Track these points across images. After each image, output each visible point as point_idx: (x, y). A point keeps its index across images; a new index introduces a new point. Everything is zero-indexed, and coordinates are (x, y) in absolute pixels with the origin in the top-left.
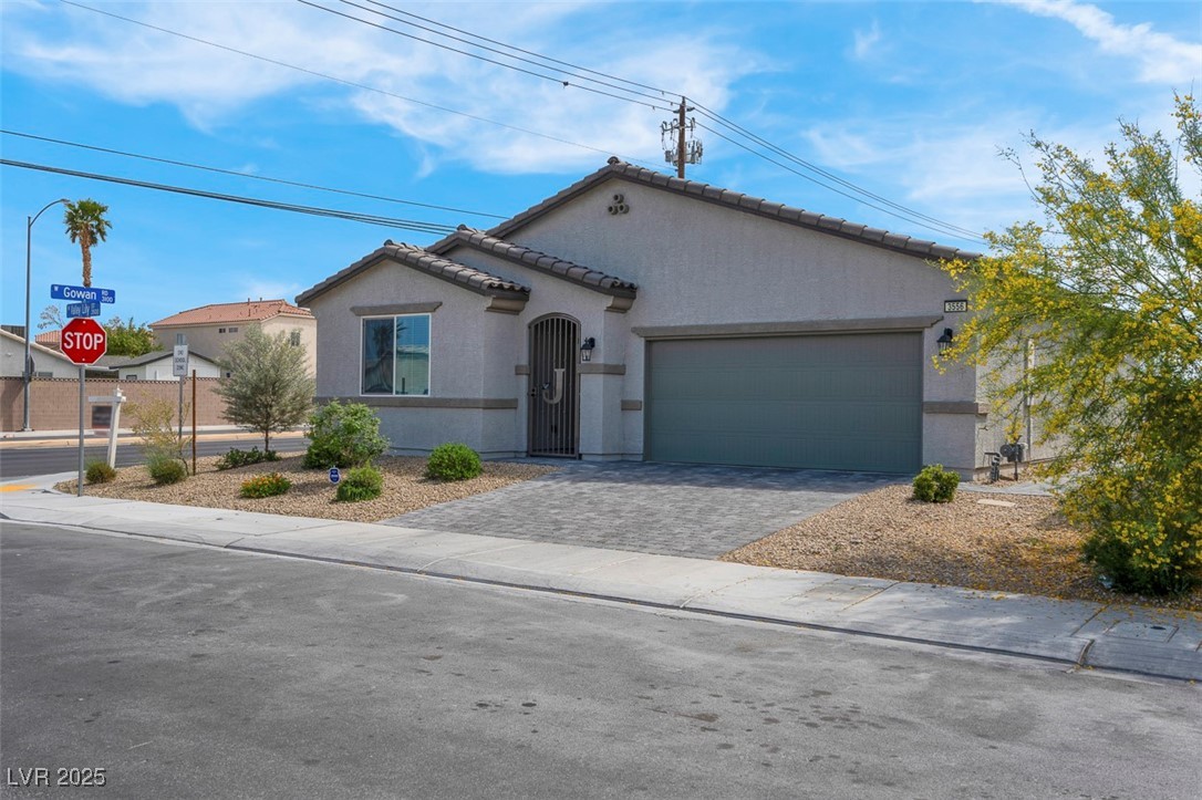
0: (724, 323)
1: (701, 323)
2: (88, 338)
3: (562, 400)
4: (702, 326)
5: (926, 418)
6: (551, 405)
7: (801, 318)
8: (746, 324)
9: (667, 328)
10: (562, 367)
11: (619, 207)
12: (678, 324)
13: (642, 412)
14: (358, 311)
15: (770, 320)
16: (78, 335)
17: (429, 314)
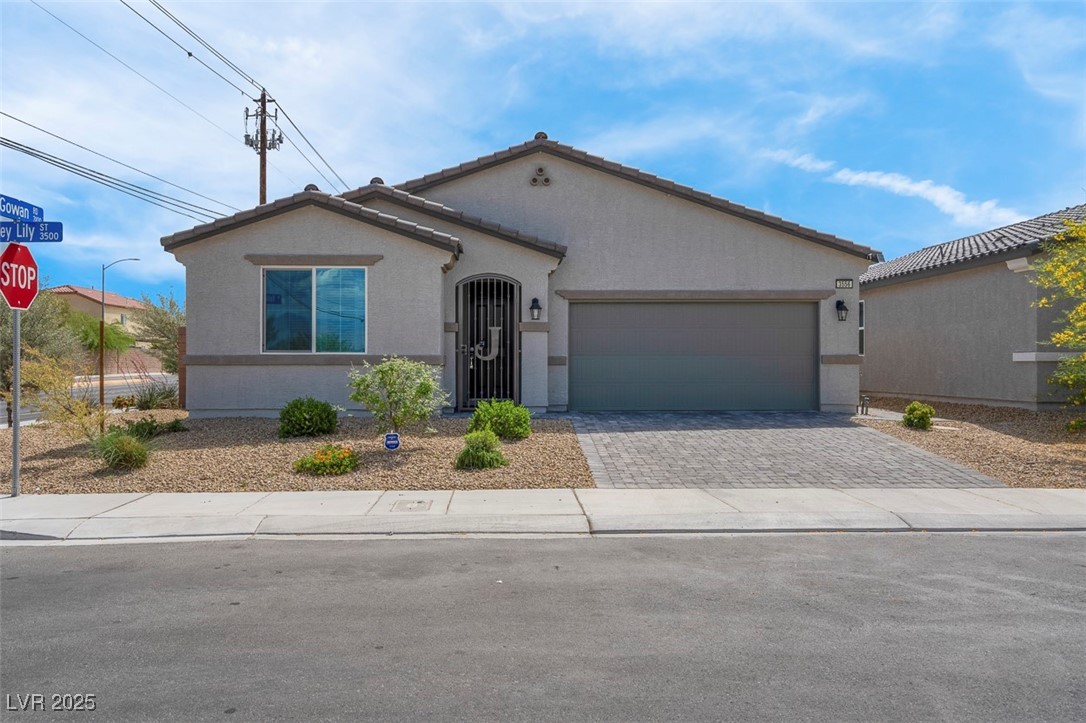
0: (649, 289)
1: (626, 288)
2: (22, 270)
3: (498, 357)
4: (626, 291)
5: (822, 367)
6: (485, 362)
7: (719, 287)
8: (671, 291)
9: (594, 292)
10: (498, 325)
11: (540, 179)
12: (603, 289)
13: (567, 367)
14: (255, 259)
15: (692, 289)
16: (14, 266)
17: (366, 268)
